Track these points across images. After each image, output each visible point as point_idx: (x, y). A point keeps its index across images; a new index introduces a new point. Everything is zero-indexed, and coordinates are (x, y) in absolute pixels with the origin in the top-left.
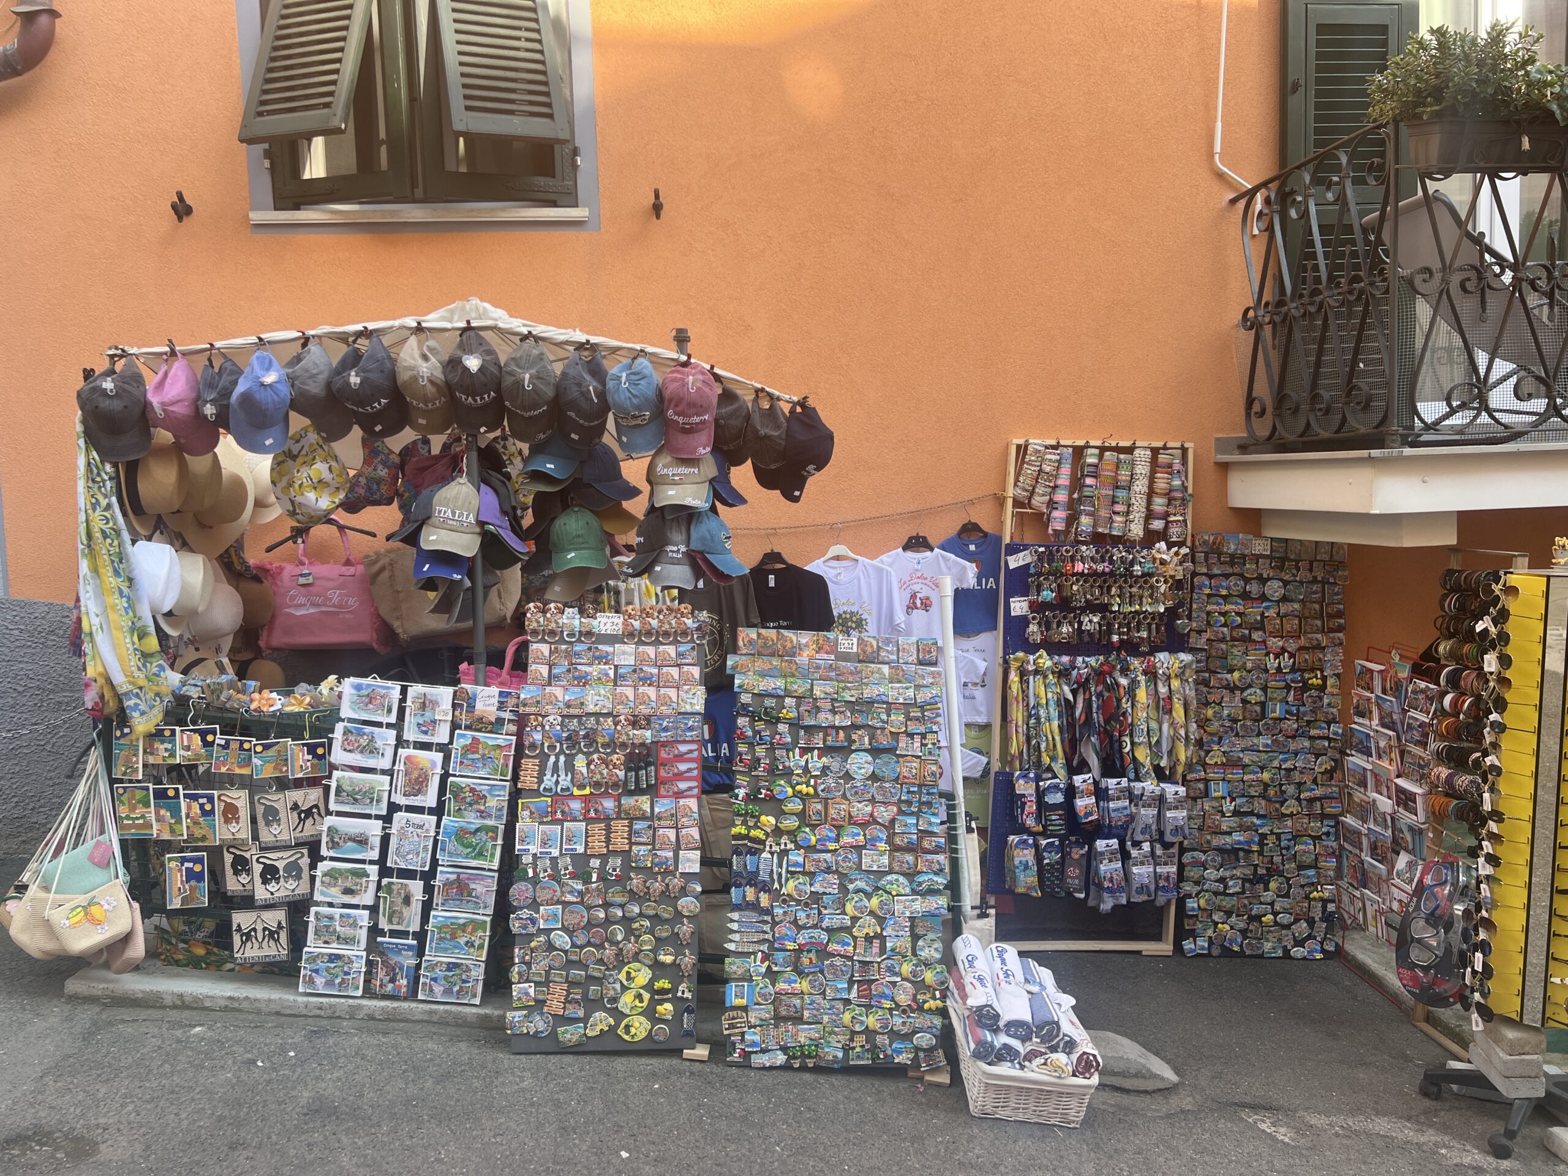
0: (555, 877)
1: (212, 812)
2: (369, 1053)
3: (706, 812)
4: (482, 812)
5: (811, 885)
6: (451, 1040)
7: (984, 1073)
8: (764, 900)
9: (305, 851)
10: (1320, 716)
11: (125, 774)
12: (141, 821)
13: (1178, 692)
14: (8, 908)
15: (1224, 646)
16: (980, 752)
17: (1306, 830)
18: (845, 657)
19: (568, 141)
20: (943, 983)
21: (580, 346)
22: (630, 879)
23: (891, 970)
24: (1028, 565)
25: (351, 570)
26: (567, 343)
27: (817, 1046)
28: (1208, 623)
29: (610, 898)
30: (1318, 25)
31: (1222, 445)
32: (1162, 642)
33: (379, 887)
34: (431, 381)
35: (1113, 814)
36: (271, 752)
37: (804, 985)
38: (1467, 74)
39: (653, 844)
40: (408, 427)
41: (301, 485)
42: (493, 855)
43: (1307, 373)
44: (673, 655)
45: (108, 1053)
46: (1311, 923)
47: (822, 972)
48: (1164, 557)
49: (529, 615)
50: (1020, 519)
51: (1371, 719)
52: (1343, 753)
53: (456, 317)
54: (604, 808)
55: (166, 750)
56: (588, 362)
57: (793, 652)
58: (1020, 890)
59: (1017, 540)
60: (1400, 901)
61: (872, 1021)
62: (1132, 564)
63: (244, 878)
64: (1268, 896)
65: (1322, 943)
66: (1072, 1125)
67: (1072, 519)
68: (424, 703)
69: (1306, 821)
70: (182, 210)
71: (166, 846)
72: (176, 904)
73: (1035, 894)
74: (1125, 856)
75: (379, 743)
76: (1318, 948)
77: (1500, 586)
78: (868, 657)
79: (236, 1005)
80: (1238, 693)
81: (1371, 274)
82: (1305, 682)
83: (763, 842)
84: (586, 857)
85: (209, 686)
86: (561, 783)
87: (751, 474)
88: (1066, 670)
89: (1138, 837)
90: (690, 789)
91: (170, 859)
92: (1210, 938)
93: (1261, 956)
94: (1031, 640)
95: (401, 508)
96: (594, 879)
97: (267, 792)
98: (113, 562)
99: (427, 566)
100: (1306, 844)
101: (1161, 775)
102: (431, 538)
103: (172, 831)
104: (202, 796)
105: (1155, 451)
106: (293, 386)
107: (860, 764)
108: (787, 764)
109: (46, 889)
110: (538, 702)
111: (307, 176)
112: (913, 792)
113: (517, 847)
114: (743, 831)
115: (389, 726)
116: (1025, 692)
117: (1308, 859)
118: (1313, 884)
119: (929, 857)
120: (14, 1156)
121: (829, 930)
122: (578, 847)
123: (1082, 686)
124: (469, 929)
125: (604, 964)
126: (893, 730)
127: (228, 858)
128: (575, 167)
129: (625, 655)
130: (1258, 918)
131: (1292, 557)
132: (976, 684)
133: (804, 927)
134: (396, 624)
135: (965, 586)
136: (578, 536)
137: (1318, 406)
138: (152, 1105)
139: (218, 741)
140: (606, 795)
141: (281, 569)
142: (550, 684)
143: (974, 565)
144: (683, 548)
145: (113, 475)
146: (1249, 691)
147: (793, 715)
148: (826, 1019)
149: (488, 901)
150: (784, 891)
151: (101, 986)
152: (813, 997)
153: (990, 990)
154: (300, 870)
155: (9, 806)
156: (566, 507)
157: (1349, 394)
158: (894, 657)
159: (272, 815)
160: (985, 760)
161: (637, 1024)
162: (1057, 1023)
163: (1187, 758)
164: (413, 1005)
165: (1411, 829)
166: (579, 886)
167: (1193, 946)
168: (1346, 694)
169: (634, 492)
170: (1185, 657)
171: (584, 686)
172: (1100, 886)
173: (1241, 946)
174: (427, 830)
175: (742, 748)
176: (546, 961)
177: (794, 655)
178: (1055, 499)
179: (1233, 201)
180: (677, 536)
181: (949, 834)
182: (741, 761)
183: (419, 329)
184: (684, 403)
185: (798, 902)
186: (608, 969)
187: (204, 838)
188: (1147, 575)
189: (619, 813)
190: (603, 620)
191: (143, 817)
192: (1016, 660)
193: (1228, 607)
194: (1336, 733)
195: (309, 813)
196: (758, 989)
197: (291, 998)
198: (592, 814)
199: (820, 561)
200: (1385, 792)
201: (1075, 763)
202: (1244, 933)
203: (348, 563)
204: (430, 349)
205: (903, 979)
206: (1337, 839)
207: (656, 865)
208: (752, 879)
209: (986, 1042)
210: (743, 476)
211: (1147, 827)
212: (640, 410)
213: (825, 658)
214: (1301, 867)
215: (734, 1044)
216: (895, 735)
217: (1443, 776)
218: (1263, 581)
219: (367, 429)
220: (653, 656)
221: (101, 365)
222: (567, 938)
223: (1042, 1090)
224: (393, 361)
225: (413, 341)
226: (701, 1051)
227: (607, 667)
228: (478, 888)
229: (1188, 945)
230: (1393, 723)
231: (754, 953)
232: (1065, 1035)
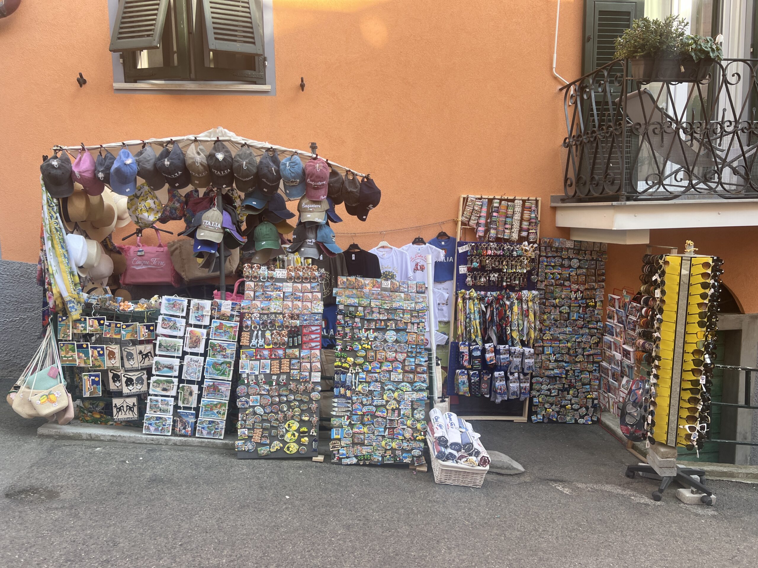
0: (257, 383)
1: (103, 354)
2: (175, 459)
3: (323, 356)
4: (224, 355)
5: (369, 387)
6: (211, 454)
7: (441, 465)
8: (348, 393)
9: (145, 372)
10: (593, 319)
11: (64, 337)
12: (71, 358)
13: (531, 308)
14: (11, 396)
15: (552, 288)
16: (445, 334)
17: (586, 368)
18: (385, 290)
19: (262, 55)
20: (425, 429)
21: (268, 150)
22: (290, 384)
23: (403, 423)
24: (467, 251)
25: (161, 249)
26: (262, 148)
27: (370, 455)
28: (546, 278)
29: (281, 392)
30: (599, 11)
31: (554, 199)
32: (525, 286)
33: (178, 388)
34: (201, 164)
35: (502, 361)
36: (130, 328)
37: (365, 430)
38: (655, 39)
39: (300, 369)
40: (190, 185)
41: (141, 210)
42: (229, 374)
43: (589, 167)
44: (309, 288)
45: (60, 458)
46: (587, 408)
47: (373, 424)
48: (527, 248)
49: (245, 269)
50: (464, 231)
51: (614, 320)
52: (603, 335)
53: (212, 136)
54: (278, 354)
55: (82, 327)
56: (272, 157)
57: (362, 287)
58: (461, 393)
59: (463, 240)
60: (623, 398)
61: (394, 445)
62: (513, 251)
63: (118, 384)
64: (569, 397)
65: (591, 417)
66: (478, 487)
67: (487, 231)
68: (198, 307)
69: (586, 364)
70: (82, 81)
71: (82, 370)
72: (87, 395)
73: (467, 395)
74: (507, 379)
75: (178, 325)
76: (590, 419)
77: (662, 261)
78: (394, 290)
79: (115, 439)
80: (558, 308)
81: (615, 124)
82: (587, 304)
83: (348, 369)
84: (271, 375)
85: (100, 299)
86: (260, 343)
87: (344, 208)
88: (483, 297)
89: (513, 371)
90: (316, 346)
91: (84, 375)
92: (543, 415)
93: (565, 423)
94: (468, 284)
95: (185, 221)
96: (274, 384)
97: (128, 346)
98: (61, 242)
99: (200, 247)
100: (586, 374)
101: (523, 344)
102: (202, 234)
103: (85, 363)
104: (99, 348)
105: (524, 201)
106: (139, 165)
107: (391, 336)
108: (359, 335)
109: (29, 388)
110: (249, 308)
111: (139, 67)
112: (413, 348)
113: (240, 370)
114: (340, 364)
115: (182, 317)
116: (465, 307)
117: (586, 381)
118: (588, 392)
119: (420, 375)
120: (23, 498)
121: (376, 406)
122: (267, 371)
123: (489, 305)
124: (219, 406)
125: (278, 421)
126: (405, 321)
127: (111, 375)
128: (265, 66)
129: (288, 287)
130: (564, 406)
131: (583, 249)
132: (443, 304)
133: (366, 405)
134: (183, 274)
135: (440, 260)
136: (267, 235)
137: (594, 182)
138: (81, 478)
139: (105, 323)
140: (279, 348)
141: (129, 248)
142: (254, 300)
143: (444, 251)
144: (314, 241)
145: (57, 204)
146: (563, 308)
147: (362, 314)
148: (374, 444)
149: (227, 394)
150: (357, 389)
151: (54, 431)
152: (369, 435)
153: (444, 430)
154: (143, 380)
155: (3, 355)
156: (261, 221)
157: (606, 177)
158: (406, 290)
159: (130, 356)
160: (447, 337)
161: (293, 446)
162: (472, 444)
163: (535, 336)
164: (194, 439)
165: (628, 366)
166: (267, 387)
167: (536, 418)
168: (604, 309)
169: (292, 215)
170: (535, 292)
171: (270, 300)
172: (496, 392)
173: (557, 418)
174: (200, 363)
175: (339, 329)
176: (253, 420)
177: (362, 288)
178: (480, 222)
179: (561, 90)
180: (311, 235)
181: (429, 366)
182: (339, 334)
183: (196, 140)
184: (314, 176)
185: (363, 394)
186: (280, 423)
187: (100, 366)
188: (519, 256)
189: (285, 356)
190: (278, 272)
191: (72, 356)
192: (461, 293)
193: (555, 271)
194: (600, 326)
195: (147, 355)
196: (345, 431)
197: (140, 436)
198: (273, 356)
199: (375, 248)
200: (618, 351)
201: (486, 338)
202: (558, 413)
203: (160, 246)
204: (201, 150)
205: (408, 427)
206: (599, 372)
207: (302, 378)
208: (343, 384)
209: (442, 452)
210: (340, 209)
211: (517, 366)
212: (295, 179)
213: (376, 290)
214: (584, 384)
215: (334, 455)
216: (406, 323)
217: (641, 343)
218: (570, 259)
219: (172, 185)
220: (300, 288)
221: (51, 154)
222: (262, 410)
223: (465, 472)
224: (184, 155)
225: (193, 146)
226: (321, 458)
227: (280, 292)
228: (223, 388)
229: (534, 418)
230: (623, 321)
231: (344, 416)
232: (475, 449)
